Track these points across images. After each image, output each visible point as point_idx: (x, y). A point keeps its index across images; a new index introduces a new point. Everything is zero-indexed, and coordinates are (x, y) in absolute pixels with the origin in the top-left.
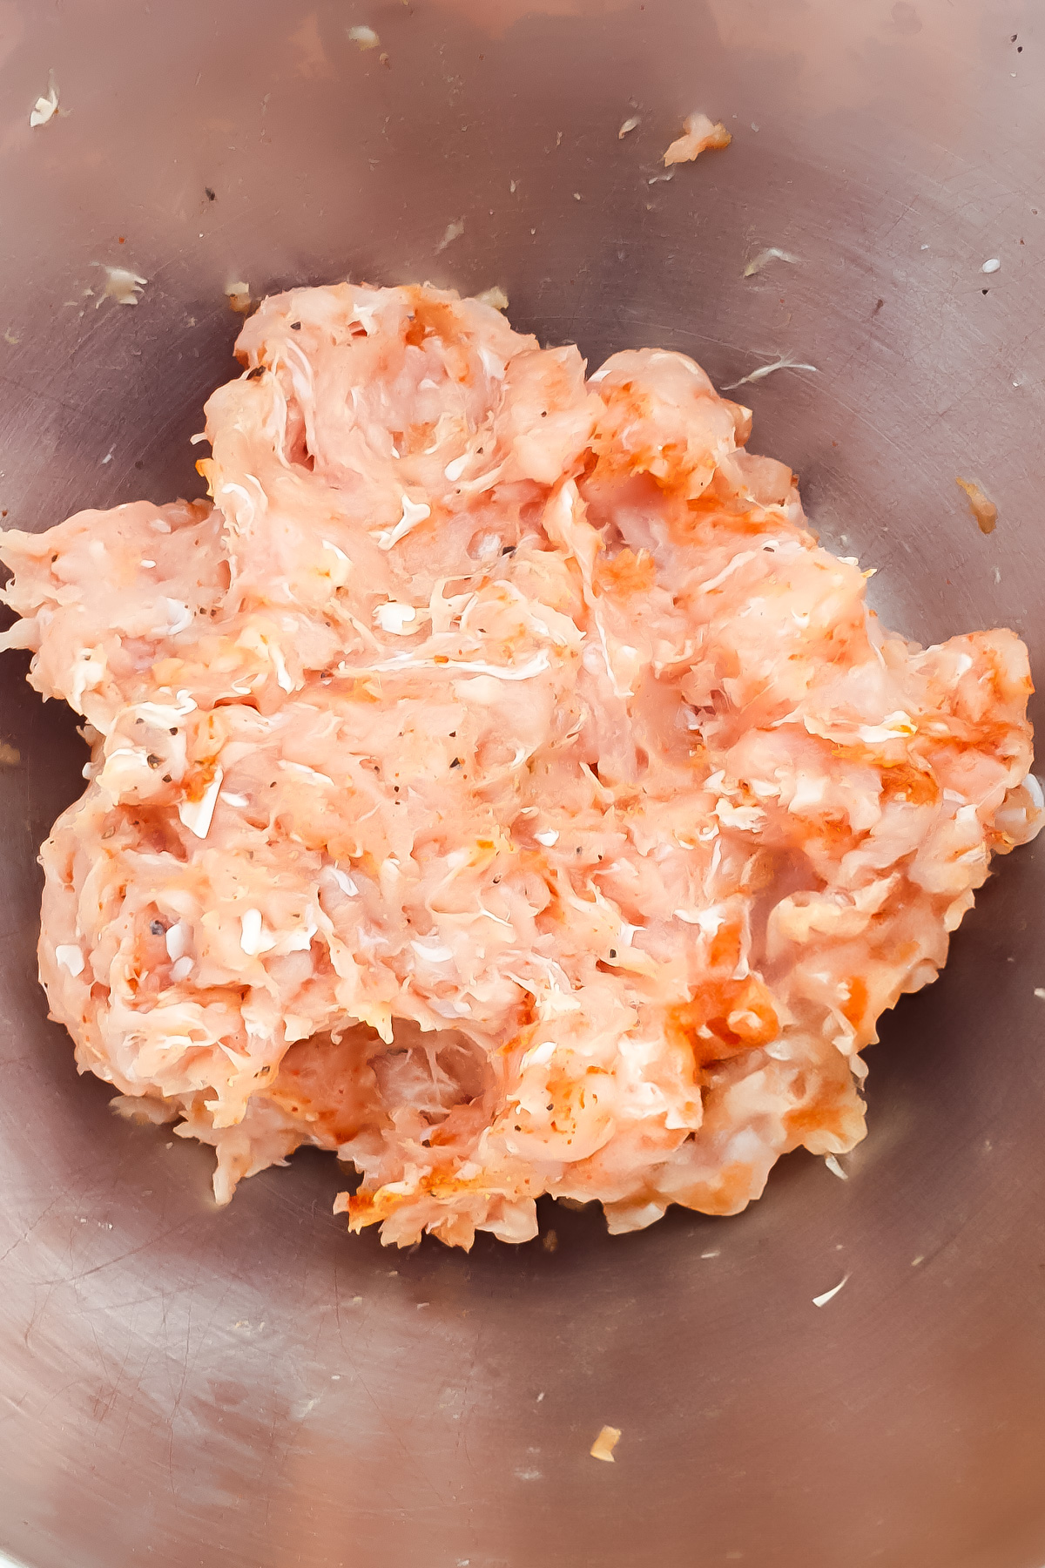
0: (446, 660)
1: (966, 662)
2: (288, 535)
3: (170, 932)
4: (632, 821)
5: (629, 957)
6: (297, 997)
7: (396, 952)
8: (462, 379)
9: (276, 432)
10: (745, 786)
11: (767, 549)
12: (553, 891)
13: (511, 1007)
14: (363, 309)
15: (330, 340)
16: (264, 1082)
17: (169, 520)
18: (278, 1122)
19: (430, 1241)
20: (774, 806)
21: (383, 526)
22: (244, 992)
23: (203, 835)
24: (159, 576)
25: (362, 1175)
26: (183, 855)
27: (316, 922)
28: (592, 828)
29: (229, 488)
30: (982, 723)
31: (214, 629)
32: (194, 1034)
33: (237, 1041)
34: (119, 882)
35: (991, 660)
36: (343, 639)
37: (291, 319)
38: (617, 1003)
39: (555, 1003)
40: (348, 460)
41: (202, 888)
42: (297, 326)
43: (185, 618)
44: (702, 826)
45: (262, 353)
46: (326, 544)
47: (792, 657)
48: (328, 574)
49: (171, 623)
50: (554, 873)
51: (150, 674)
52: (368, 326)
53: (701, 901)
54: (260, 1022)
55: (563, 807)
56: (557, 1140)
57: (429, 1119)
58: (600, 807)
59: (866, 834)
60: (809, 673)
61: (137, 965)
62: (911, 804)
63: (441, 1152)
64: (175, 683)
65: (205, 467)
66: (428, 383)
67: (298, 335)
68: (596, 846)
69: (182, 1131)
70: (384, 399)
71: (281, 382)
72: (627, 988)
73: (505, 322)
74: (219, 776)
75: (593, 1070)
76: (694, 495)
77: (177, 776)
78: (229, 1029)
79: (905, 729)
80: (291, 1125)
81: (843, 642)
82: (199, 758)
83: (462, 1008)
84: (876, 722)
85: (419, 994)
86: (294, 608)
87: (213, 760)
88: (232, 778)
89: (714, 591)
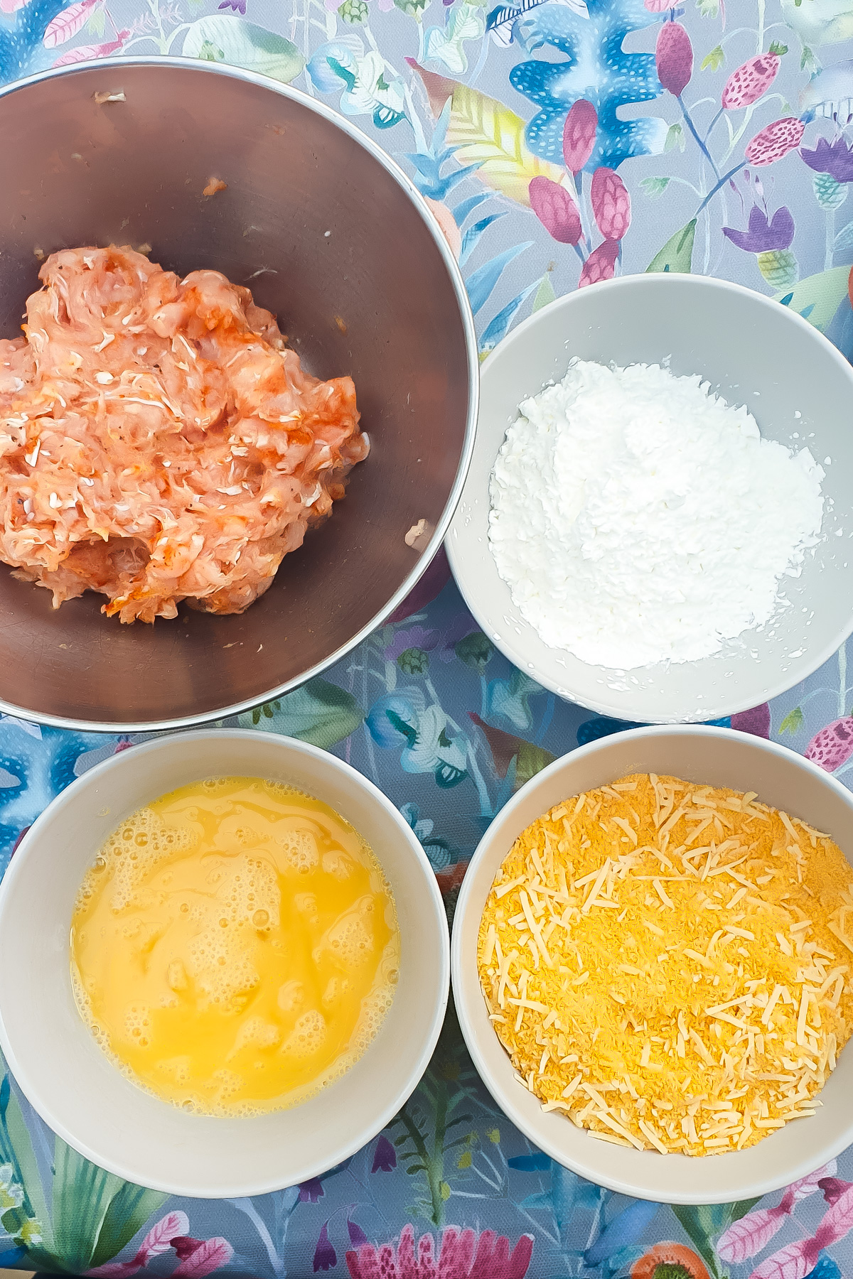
0: (124, 396)
1: (332, 390)
2: (57, 351)
3: (25, 503)
4: (200, 456)
5: (197, 506)
6: (73, 526)
7: (108, 508)
8: (130, 284)
9: (55, 310)
10: (241, 439)
11: (249, 350)
12: (167, 483)
13: (153, 526)
14: (88, 259)
15: (74, 273)
16: (63, 557)
17: (14, 346)
18: (76, 579)
19: (138, 622)
20: (251, 447)
21: (97, 344)
22: (53, 524)
23: (34, 466)
24: (11, 368)
25: (110, 599)
26: (28, 475)
27: (77, 497)
28: (184, 460)
29: (33, 335)
30: (335, 414)
31: (32, 389)
32: (35, 539)
33: (52, 543)
34: (5, 485)
35: (341, 389)
36: (83, 387)
37: (59, 264)
38: (192, 523)
39: (168, 523)
40: (82, 320)
41: (35, 487)
42: (61, 268)
43: (21, 384)
44: (226, 457)
45: (48, 279)
46: (72, 353)
47: (255, 390)
48: (73, 364)
49: (17, 387)
50: (168, 477)
51: (11, 407)
52: (90, 266)
53: (227, 485)
54: (60, 535)
55: (174, 452)
56: (168, 569)
57: (132, 575)
58: (188, 451)
59: (283, 456)
60: (261, 396)
61: (14, 515)
62: (298, 444)
63: (136, 584)
64: (20, 410)
65: (24, 327)
66: (116, 286)
67: (62, 271)
68: (185, 466)
69: (38, 584)
70: (98, 294)
71: (56, 291)
72: (197, 517)
73: (147, 260)
74: (39, 444)
75: (180, 545)
76: (226, 327)
77: (23, 444)
78: (49, 538)
79: (296, 417)
80: (81, 580)
81: (274, 384)
82: (31, 437)
83: (135, 527)
84: (286, 414)
85: (120, 524)
86: (60, 378)
87: (37, 438)
88: (44, 444)
89: (231, 366)
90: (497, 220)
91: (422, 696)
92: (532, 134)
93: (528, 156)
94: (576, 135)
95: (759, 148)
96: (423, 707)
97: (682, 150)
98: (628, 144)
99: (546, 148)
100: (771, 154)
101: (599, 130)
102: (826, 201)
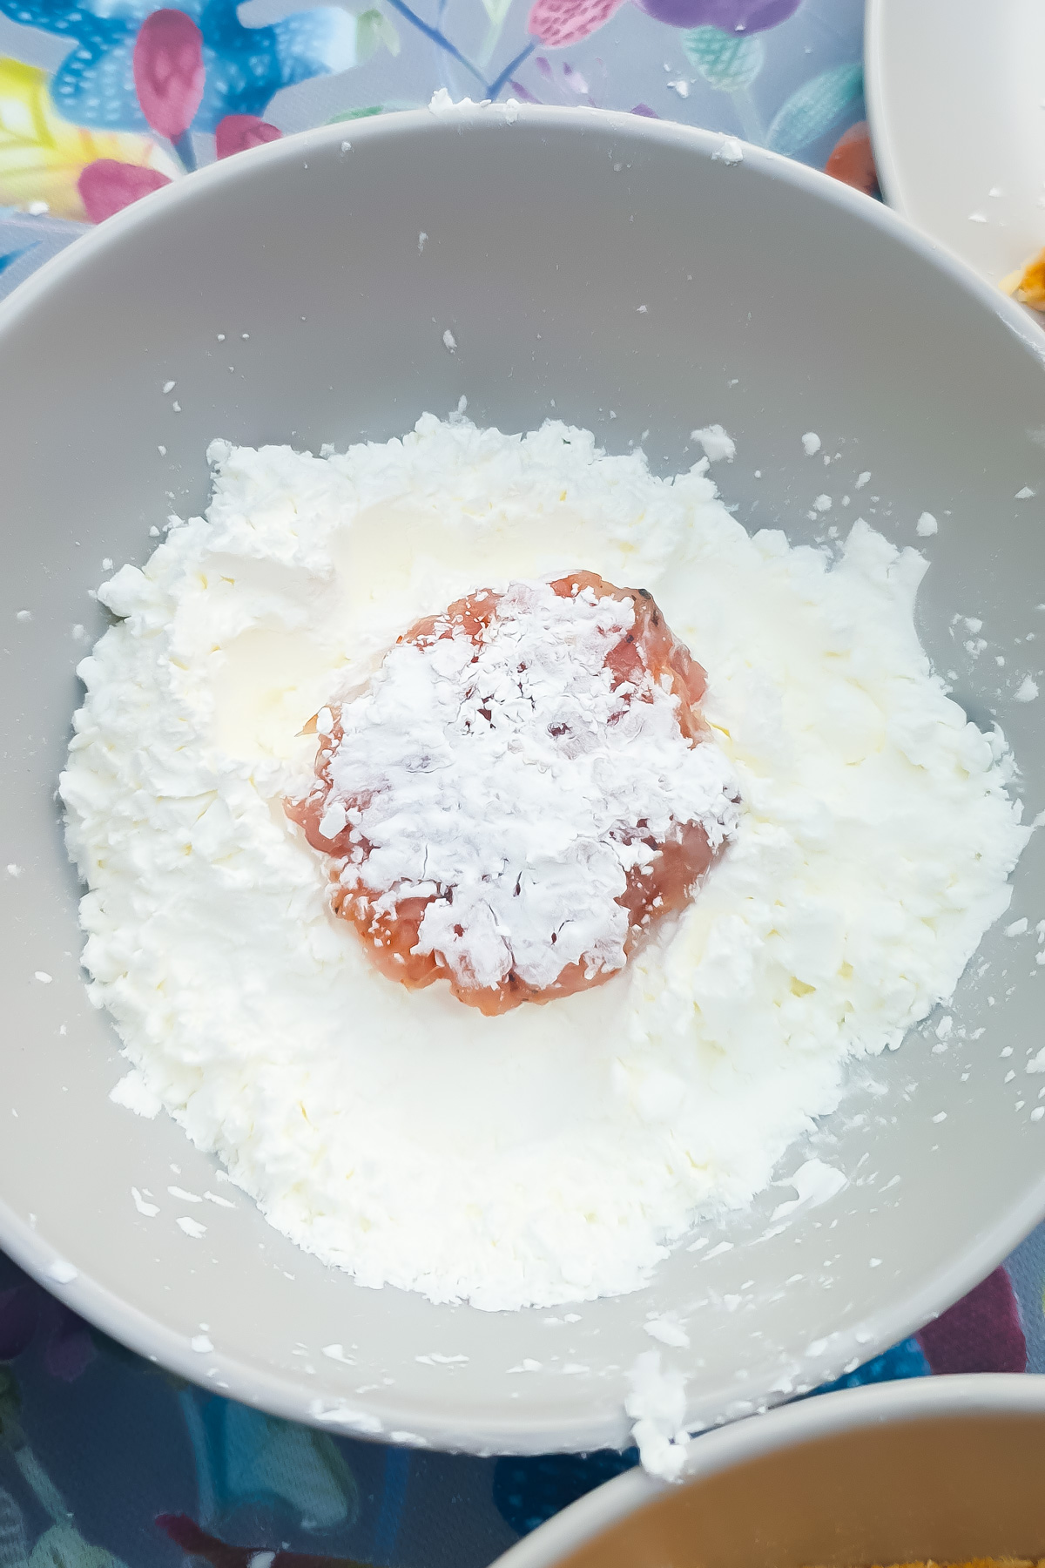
90: (19, 261)
91: (13, 1510)
92: (67, 90)
93: (66, 133)
94: (162, 69)
95: (554, 15)
96: (21, 1547)
97: (395, 49)
98: (275, 65)
99: (101, 109)
100: (578, 20)
101: (209, 53)
102: (724, 73)
